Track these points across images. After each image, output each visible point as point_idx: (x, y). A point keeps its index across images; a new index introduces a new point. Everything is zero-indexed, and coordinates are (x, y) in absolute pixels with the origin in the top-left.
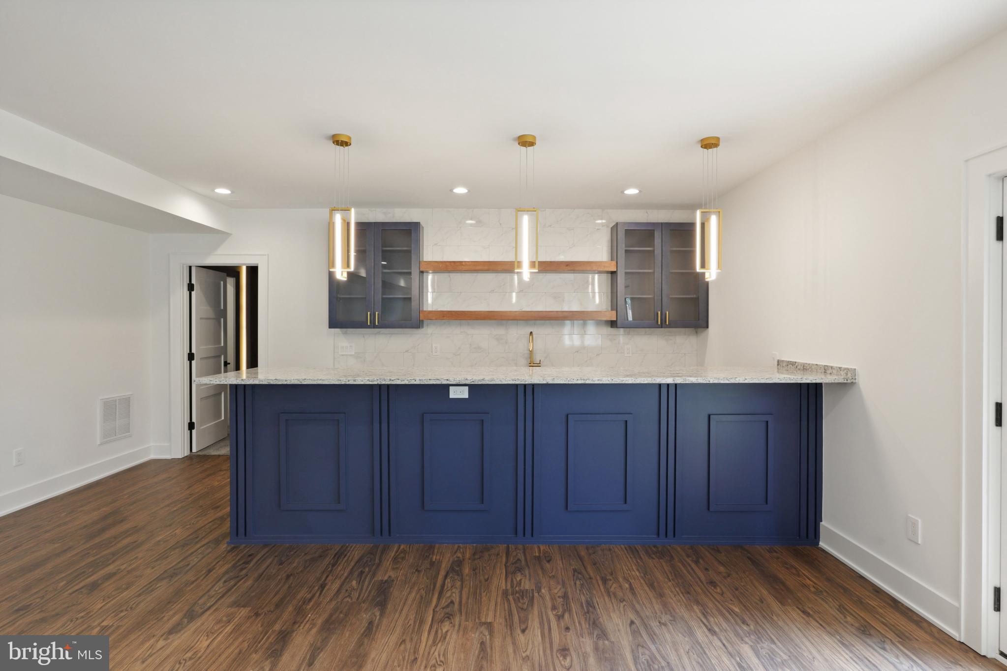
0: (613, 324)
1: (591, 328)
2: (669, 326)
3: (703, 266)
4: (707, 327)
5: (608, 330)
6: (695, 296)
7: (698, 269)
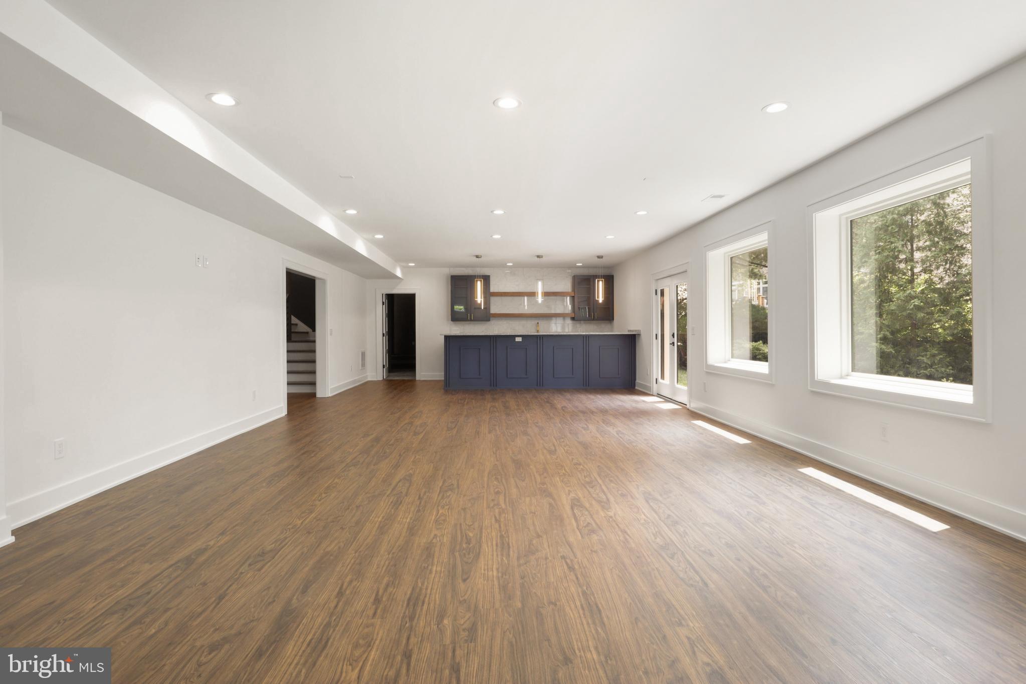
2: (597, 320)
3: (598, 298)
4: (613, 319)
7: (597, 299)
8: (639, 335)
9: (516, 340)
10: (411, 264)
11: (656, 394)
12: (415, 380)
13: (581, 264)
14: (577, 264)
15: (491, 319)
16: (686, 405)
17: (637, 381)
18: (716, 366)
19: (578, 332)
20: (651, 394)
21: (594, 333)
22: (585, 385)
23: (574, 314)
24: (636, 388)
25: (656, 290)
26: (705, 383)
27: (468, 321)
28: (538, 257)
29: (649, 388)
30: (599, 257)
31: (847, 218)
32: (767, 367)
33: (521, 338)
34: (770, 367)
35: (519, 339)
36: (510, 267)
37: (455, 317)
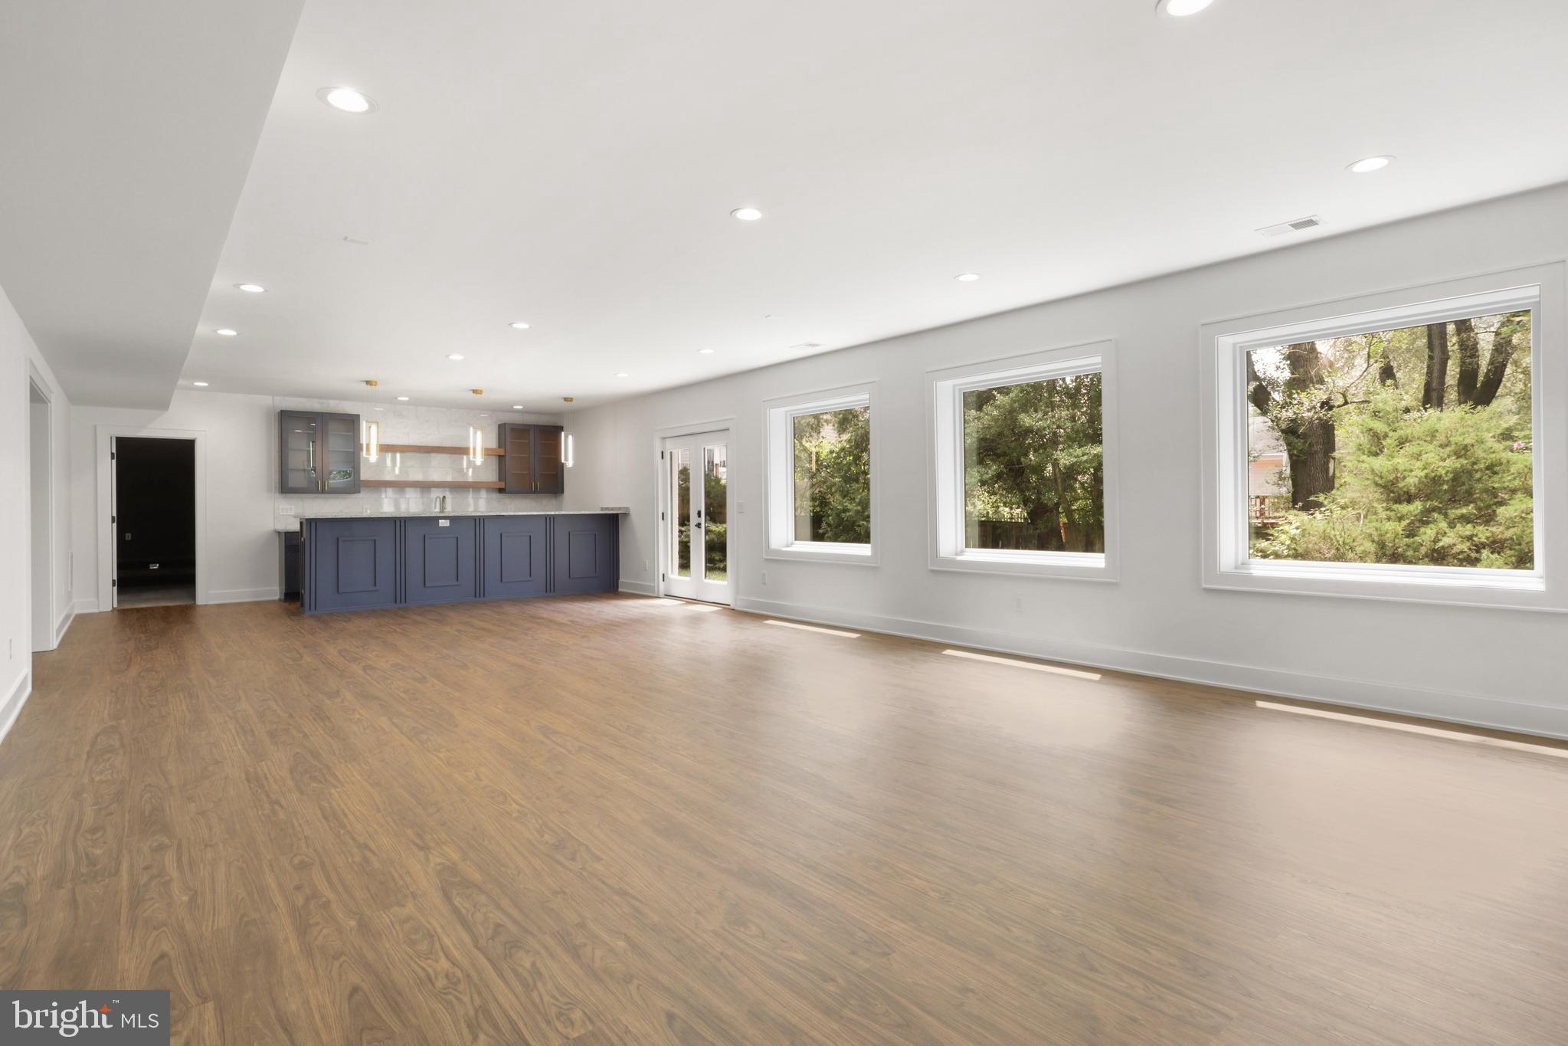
0: (501, 491)
1: (483, 494)
4: (563, 492)
5: (495, 496)
6: (554, 473)
8: (626, 515)
9: (440, 525)
10: (198, 384)
11: (663, 596)
12: (195, 604)
13: (521, 407)
14: (515, 407)
15: (362, 489)
16: (729, 605)
17: (622, 579)
18: (784, 551)
19: (507, 511)
20: (656, 595)
21: (520, 513)
22: (548, 591)
23: (503, 483)
24: (620, 590)
25: (662, 452)
26: (764, 575)
27: (317, 492)
28: (475, 391)
29: (652, 589)
30: (566, 399)
31: (960, 390)
32: (870, 549)
33: (448, 521)
34: (874, 550)
35: (443, 523)
36: (403, 403)
37: (285, 488)
